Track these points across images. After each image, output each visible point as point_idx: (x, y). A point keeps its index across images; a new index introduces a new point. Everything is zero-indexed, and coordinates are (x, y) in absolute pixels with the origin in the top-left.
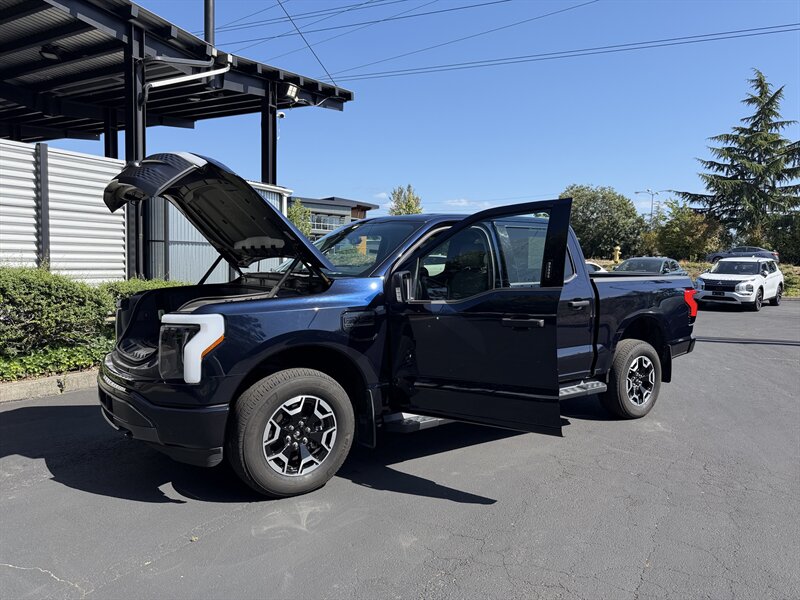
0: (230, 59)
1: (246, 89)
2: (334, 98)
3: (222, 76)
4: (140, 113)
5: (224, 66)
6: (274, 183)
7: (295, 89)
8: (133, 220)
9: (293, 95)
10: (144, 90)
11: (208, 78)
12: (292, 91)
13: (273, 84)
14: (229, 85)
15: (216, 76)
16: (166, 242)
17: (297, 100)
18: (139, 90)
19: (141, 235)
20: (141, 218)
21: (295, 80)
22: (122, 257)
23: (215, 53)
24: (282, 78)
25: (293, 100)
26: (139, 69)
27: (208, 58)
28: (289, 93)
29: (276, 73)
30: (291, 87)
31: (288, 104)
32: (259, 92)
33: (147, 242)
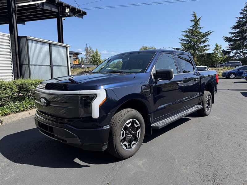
1: (51, 9)
2: (80, 14)
3: (43, 3)
4: (14, 16)
6: (63, 43)
7: (68, 10)
8: (15, 57)
10: (15, 7)
11: (38, 4)
12: (67, 10)
13: (61, 8)
14: (46, 7)
15: (41, 3)
16: (29, 65)
17: (68, 14)
18: (13, 7)
19: (18, 62)
20: (18, 56)
21: (68, 7)
22: (11, 71)
24: (64, 5)
25: (67, 14)
28: (66, 11)
29: (62, 3)
30: (67, 9)
31: (65, 15)
32: (56, 10)
33: (21, 65)
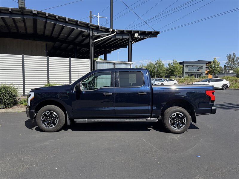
0: (116, 31)
1: (123, 37)
2: (152, 34)
3: (115, 35)
4: (92, 48)
5: (115, 33)
6: (131, 61)
7: (137, 35)
9: (137, 36)
11: (111, 36)
12: (136, 35)
13: (131, 35)
14: (117, 37)
15: (113, 35)
17: (139, 37)
21: (137, 32)
23: (111, 30)
26: (92, 38)
27: (109, 32)
28: (135, 36)
29: (131, 31)
30: (136, 34)
31: (137, 40)
32: (126, 37)
